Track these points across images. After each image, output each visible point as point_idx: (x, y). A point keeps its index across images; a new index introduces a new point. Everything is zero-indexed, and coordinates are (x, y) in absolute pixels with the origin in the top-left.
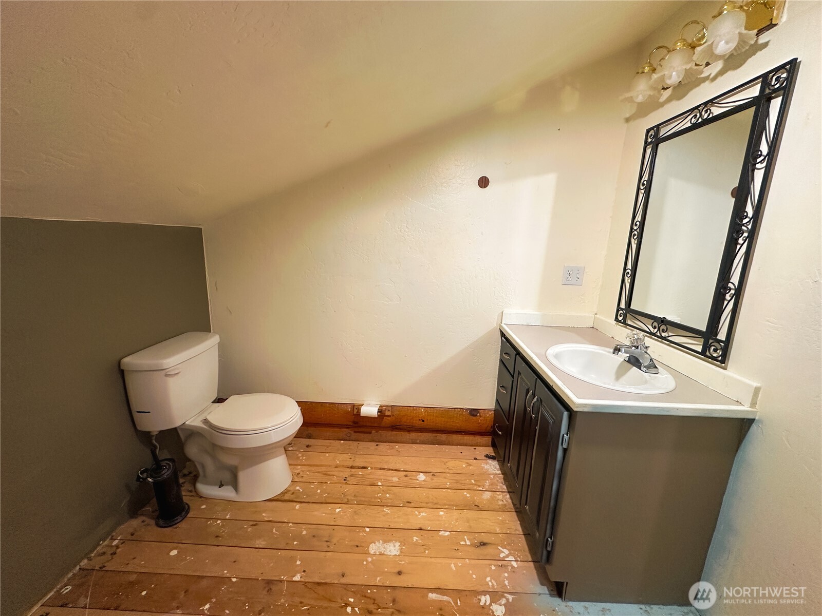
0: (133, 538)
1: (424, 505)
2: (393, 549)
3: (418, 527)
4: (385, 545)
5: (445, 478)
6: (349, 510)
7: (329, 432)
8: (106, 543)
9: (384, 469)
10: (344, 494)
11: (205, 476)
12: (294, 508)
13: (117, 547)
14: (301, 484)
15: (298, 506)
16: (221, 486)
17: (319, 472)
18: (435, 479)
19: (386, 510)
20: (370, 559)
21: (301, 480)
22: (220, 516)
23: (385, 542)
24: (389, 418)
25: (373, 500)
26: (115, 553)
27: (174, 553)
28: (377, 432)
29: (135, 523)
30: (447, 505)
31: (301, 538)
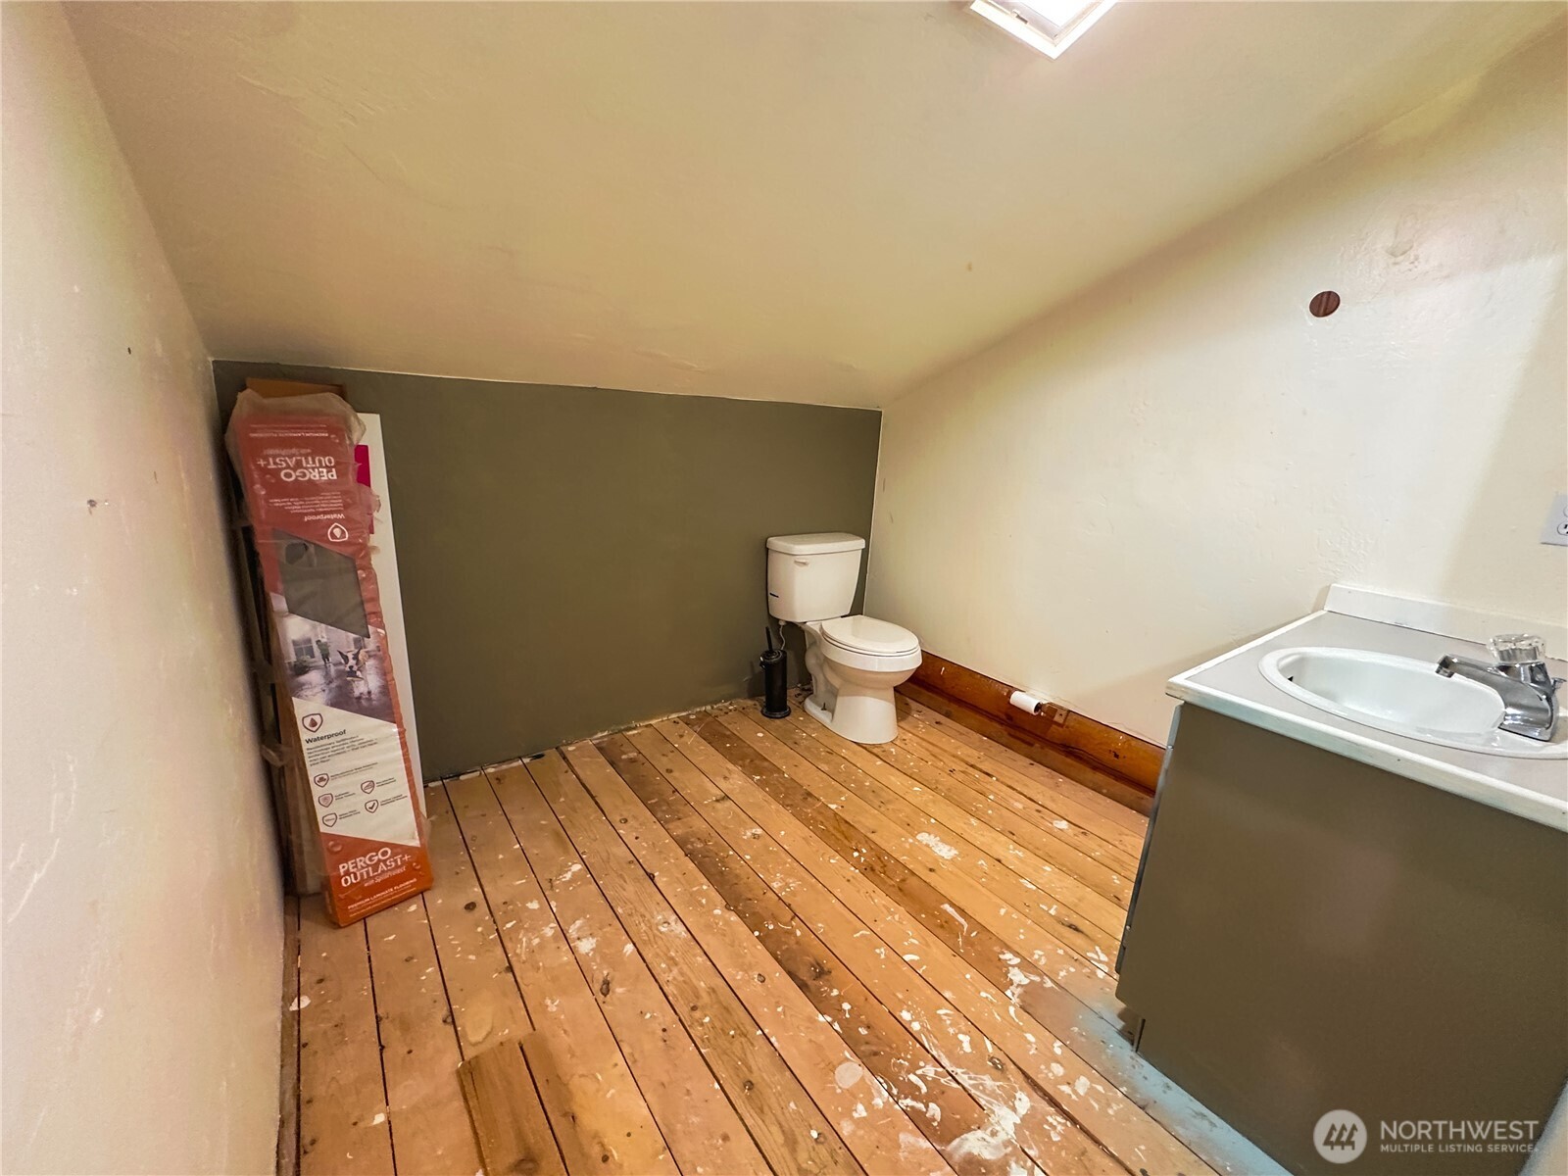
0: (743, 711)
1: (1031, 847)
2: (945, 852)
3: (997, 857)
4: (940, 844)
5: (1100, 846)
6: (929, 795)
7: (976, 719)
8: (726, 704)
9: (1014, 789)
10: (937, 781)
11: (816, 696)
12: (875, 763)
13: (731, 710)
14: (899, 749)
15: (879, 762)
16: (824, 709)
17: (927, 750)
18: (1082, 837)
19: (973, 821)
20: (911, 840)
21: (903, 746)
22: (808, 731)
23: (942, 841)
24: (1060, 729)
25: (966, 804)
26: (727, 713)
27: (760, 735)
28: (1042, 748)
29: (750, 703)
30: (1067, 868)
31: (860, 784)
